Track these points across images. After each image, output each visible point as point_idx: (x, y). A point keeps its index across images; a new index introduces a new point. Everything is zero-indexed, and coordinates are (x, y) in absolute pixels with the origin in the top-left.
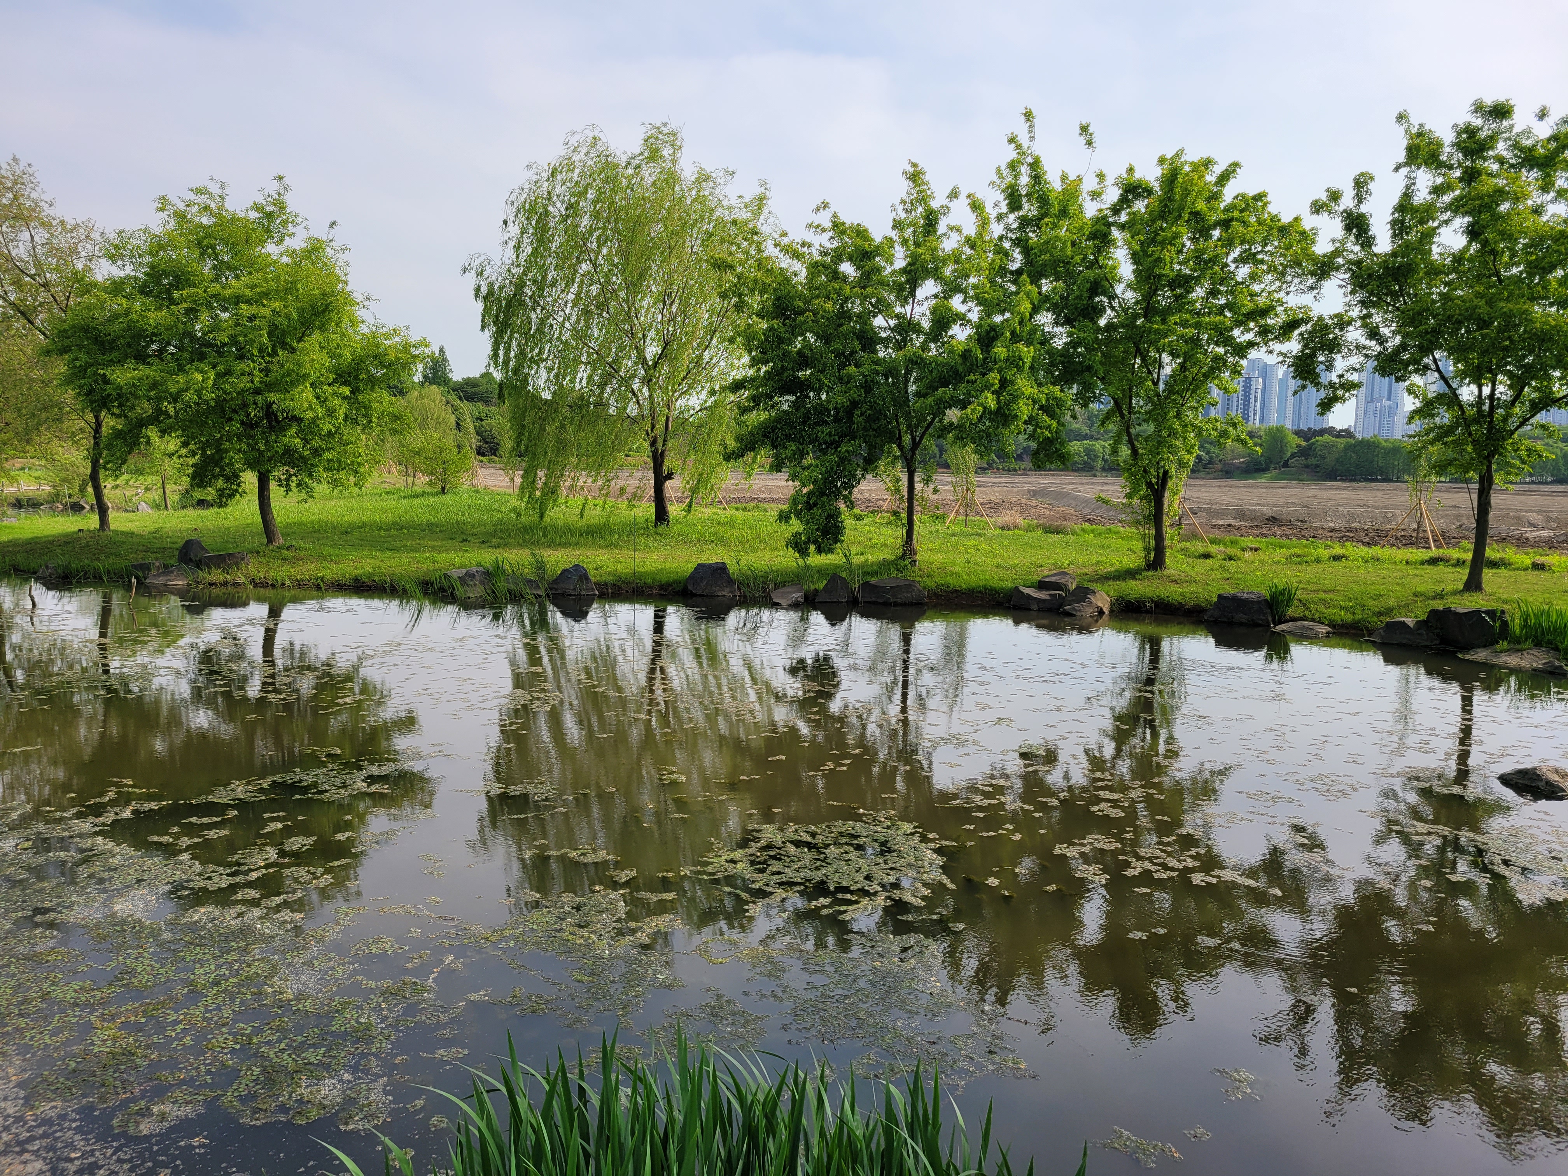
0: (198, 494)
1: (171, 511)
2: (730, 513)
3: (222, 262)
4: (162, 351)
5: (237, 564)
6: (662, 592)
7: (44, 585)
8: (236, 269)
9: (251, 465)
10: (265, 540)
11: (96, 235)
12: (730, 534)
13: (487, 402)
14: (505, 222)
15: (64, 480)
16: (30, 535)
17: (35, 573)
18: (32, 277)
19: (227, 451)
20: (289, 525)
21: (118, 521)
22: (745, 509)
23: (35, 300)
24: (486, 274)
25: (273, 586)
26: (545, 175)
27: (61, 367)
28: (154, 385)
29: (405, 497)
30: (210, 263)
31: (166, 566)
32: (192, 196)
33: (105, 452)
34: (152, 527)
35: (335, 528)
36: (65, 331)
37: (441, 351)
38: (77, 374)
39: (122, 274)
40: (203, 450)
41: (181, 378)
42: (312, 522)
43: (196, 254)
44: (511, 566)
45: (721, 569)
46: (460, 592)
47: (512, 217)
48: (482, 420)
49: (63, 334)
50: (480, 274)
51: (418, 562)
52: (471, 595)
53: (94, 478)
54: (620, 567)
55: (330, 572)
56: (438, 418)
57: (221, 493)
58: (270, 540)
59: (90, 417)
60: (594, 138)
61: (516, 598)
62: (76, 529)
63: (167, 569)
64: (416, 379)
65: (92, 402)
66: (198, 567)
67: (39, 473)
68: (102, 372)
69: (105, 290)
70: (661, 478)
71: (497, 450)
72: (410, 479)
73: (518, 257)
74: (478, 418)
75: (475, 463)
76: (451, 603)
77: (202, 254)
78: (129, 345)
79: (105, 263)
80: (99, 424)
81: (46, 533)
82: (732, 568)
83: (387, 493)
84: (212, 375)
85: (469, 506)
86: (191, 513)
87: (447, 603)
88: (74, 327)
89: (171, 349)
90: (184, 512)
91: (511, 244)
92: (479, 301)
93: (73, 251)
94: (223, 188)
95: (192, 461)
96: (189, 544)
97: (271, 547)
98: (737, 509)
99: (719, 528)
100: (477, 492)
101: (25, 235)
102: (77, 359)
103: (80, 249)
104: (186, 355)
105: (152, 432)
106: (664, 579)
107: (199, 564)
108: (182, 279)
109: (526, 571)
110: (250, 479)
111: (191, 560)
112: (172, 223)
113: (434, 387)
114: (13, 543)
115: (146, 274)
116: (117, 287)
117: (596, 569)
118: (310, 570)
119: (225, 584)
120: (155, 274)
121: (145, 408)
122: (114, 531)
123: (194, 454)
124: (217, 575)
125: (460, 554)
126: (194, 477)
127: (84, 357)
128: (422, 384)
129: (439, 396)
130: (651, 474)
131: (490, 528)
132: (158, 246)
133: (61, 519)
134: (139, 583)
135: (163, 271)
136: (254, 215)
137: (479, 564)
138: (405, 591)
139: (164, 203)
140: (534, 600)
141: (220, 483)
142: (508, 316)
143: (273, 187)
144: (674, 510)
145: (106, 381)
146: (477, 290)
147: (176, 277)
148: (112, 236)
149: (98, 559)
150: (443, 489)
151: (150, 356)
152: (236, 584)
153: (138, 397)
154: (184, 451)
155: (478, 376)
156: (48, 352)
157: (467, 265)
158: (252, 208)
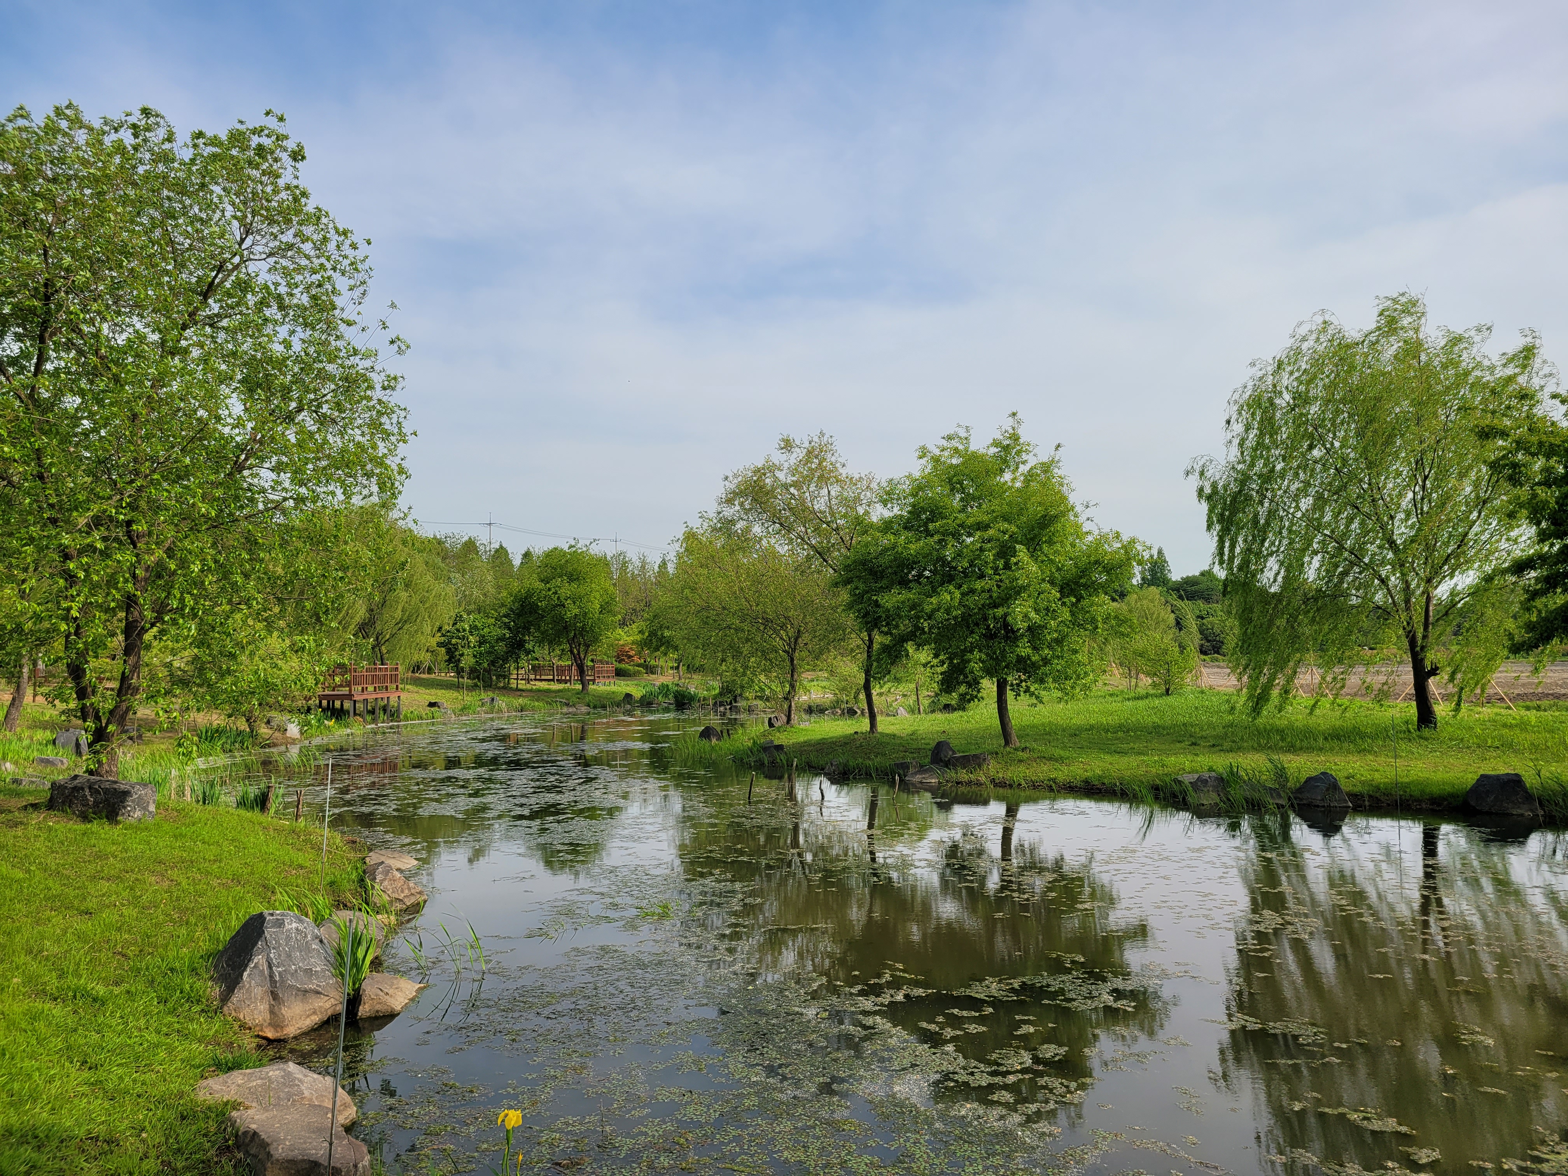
0: (944, 699)
1: (923, 715)
2: (1516, 713)
3: (969, 494)
4: (920, 575)
5: (980, 766)
6: (1435, 807)
7: (829, 779)
8: (979, 498)
9: (989, 672)
10: (1003, 742)
11: (874, 485)
12: (1523, 738)
13: (1208, 600)
14: (1228, 422)
15: (843, 689)
16: (820, 737)
17: (823, 769)
18: (828, 524)
19: (969, 661)
20: (1023, 728)
21: (885, 725)
22: (1538, 709)
23: (829, 542)
24: (1208, 474)
25: (1011, 786)
26: (1270, 369)
27: (844, 596)
28: (913, 607)
29: (1129, 699)
30: (958, 496)
31: (921, 766)
32: (945, 443)
33: (875, 664)
34: (910, 730)
35: (1064, 730)
36: (849, 566)
37: (1160, 552)
38: (858, 599)
39: (891, 514)
40: (951, 659)
41: (934, 600)
42: (1043, 725)
43: (947, 490)
44: (1247, 775)
45: (1513, 783)
46: (1191, 800)
47: (1234, 417)
48: (1203, 618)
49: (847, 568)
50: (1202, 474)
51: (1147, 766)
52: (1205, 802)
53: (867, 688)
54: (1377, 776)
55: (1062, 773)
56: (1158, 618)
57: (962, 697)
58: (1007, 743)
59: (865, 635)
60: (1325, 322)
61: (1255, 807)
62: (852, 732)
63: (922, 769)
64: (1134, 582)
65: (867, 623)
66: (947, 766)
67: (824, 684)
68: (875, 598)
69: (878, 529)
70: (1422, 675)
71: (1220, 647)
72: (1134, 681)
73: (1242, 453)
74: (1198, 617)
75: (1199, 662)
76: (1183, 810)
77: (952, 490)
78: (895, 573)
79: (879, 507)
80: (871, 641)
81: (831, 735)
82: (1530, 779)
83: (1111, 695)
84: (957, 594)
85: (1196, 708)
86: (940, 716)
87: (1178, 810)
88: (855, 562)
89: (927, 573)
90: (933, 716)
91: (1236, 441)
92: (1203, 501)
93: (857, 500)
94: (968, 431)
95: (939, 670)
96: (939, 744)
97: (1008, 749)
98: (1528, 708)
99: (1505, 731)
100: (1202, 692)
101: (824, 492)
102: (857, 588)
103: (862, 497)
104: (938, 577)
105: (910, 647)
106: (1435, 790)
107: (947, 764)
108: (936, 513)
109: (1264, 777)
110: (989, 686)
111: (941, 760)
112: (930, 467)
113: (1153, 588)
114: (807, 743)
115: (909, 512)
116: (887, 526)
117: (1348, 778)
118: (1044, 771)
119: (969, 783)
120: (916, 511)
121: (905, 626)
122: (881, 733)
123: (942, 663)
124: (963, 775)
125: (1190, 758)
126: (942, 682)
127: (862, 586)
128: (1141, 586)
129: (1158, 596)
130: (1409, 668)
131: (1220, 731)
132: (918, 488)
133: (840, 723)
134: (901, 780)
135: (922, 508)
136: (993, 450)
137: (1211, 769)
138: (1135, 796)
139: (923, 453)
140: (1276, 811)
141: (963, 689)
142: (1233, 513)
143: (1008, 424)
144: (1441, 710)
145: (877, 604)
146: (1201, 491)
147: (932, 512)
148: (884, 484)
149: (869, 758)
150: (1167, 690)
151: (911, 581)
152: (979, 784)
153: (900, 617)
154: (935, 661)
155: (1197, 574)
156: (836, 585)
157: (1189, 468)
158: (992, 445)
